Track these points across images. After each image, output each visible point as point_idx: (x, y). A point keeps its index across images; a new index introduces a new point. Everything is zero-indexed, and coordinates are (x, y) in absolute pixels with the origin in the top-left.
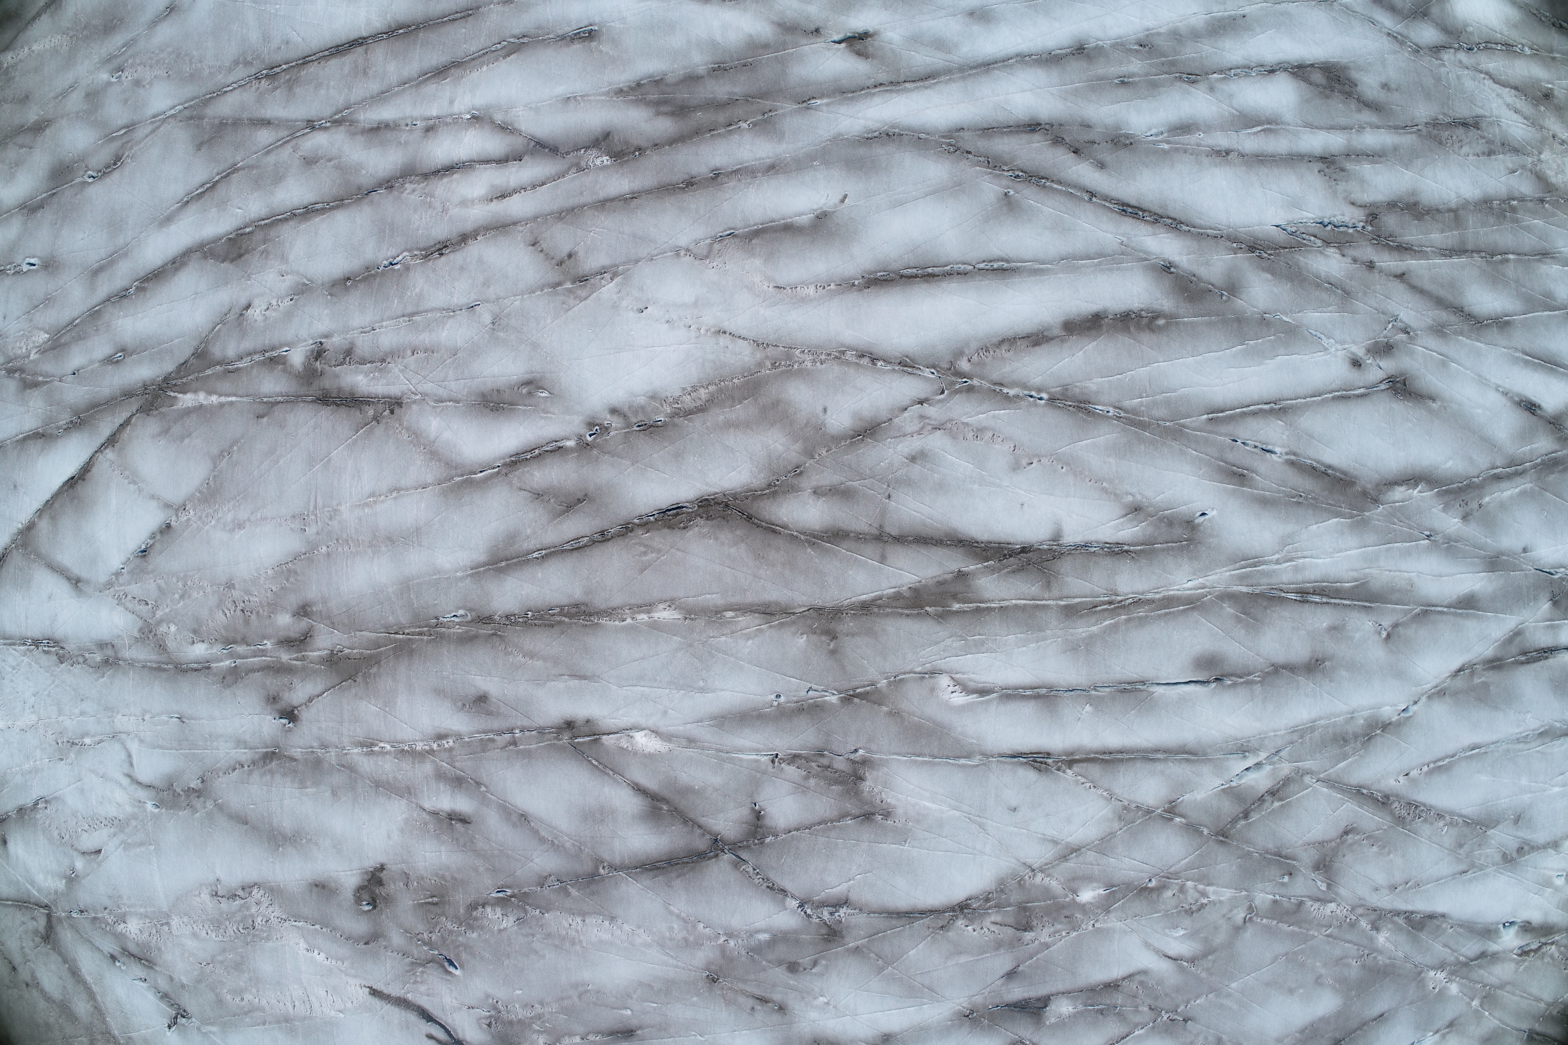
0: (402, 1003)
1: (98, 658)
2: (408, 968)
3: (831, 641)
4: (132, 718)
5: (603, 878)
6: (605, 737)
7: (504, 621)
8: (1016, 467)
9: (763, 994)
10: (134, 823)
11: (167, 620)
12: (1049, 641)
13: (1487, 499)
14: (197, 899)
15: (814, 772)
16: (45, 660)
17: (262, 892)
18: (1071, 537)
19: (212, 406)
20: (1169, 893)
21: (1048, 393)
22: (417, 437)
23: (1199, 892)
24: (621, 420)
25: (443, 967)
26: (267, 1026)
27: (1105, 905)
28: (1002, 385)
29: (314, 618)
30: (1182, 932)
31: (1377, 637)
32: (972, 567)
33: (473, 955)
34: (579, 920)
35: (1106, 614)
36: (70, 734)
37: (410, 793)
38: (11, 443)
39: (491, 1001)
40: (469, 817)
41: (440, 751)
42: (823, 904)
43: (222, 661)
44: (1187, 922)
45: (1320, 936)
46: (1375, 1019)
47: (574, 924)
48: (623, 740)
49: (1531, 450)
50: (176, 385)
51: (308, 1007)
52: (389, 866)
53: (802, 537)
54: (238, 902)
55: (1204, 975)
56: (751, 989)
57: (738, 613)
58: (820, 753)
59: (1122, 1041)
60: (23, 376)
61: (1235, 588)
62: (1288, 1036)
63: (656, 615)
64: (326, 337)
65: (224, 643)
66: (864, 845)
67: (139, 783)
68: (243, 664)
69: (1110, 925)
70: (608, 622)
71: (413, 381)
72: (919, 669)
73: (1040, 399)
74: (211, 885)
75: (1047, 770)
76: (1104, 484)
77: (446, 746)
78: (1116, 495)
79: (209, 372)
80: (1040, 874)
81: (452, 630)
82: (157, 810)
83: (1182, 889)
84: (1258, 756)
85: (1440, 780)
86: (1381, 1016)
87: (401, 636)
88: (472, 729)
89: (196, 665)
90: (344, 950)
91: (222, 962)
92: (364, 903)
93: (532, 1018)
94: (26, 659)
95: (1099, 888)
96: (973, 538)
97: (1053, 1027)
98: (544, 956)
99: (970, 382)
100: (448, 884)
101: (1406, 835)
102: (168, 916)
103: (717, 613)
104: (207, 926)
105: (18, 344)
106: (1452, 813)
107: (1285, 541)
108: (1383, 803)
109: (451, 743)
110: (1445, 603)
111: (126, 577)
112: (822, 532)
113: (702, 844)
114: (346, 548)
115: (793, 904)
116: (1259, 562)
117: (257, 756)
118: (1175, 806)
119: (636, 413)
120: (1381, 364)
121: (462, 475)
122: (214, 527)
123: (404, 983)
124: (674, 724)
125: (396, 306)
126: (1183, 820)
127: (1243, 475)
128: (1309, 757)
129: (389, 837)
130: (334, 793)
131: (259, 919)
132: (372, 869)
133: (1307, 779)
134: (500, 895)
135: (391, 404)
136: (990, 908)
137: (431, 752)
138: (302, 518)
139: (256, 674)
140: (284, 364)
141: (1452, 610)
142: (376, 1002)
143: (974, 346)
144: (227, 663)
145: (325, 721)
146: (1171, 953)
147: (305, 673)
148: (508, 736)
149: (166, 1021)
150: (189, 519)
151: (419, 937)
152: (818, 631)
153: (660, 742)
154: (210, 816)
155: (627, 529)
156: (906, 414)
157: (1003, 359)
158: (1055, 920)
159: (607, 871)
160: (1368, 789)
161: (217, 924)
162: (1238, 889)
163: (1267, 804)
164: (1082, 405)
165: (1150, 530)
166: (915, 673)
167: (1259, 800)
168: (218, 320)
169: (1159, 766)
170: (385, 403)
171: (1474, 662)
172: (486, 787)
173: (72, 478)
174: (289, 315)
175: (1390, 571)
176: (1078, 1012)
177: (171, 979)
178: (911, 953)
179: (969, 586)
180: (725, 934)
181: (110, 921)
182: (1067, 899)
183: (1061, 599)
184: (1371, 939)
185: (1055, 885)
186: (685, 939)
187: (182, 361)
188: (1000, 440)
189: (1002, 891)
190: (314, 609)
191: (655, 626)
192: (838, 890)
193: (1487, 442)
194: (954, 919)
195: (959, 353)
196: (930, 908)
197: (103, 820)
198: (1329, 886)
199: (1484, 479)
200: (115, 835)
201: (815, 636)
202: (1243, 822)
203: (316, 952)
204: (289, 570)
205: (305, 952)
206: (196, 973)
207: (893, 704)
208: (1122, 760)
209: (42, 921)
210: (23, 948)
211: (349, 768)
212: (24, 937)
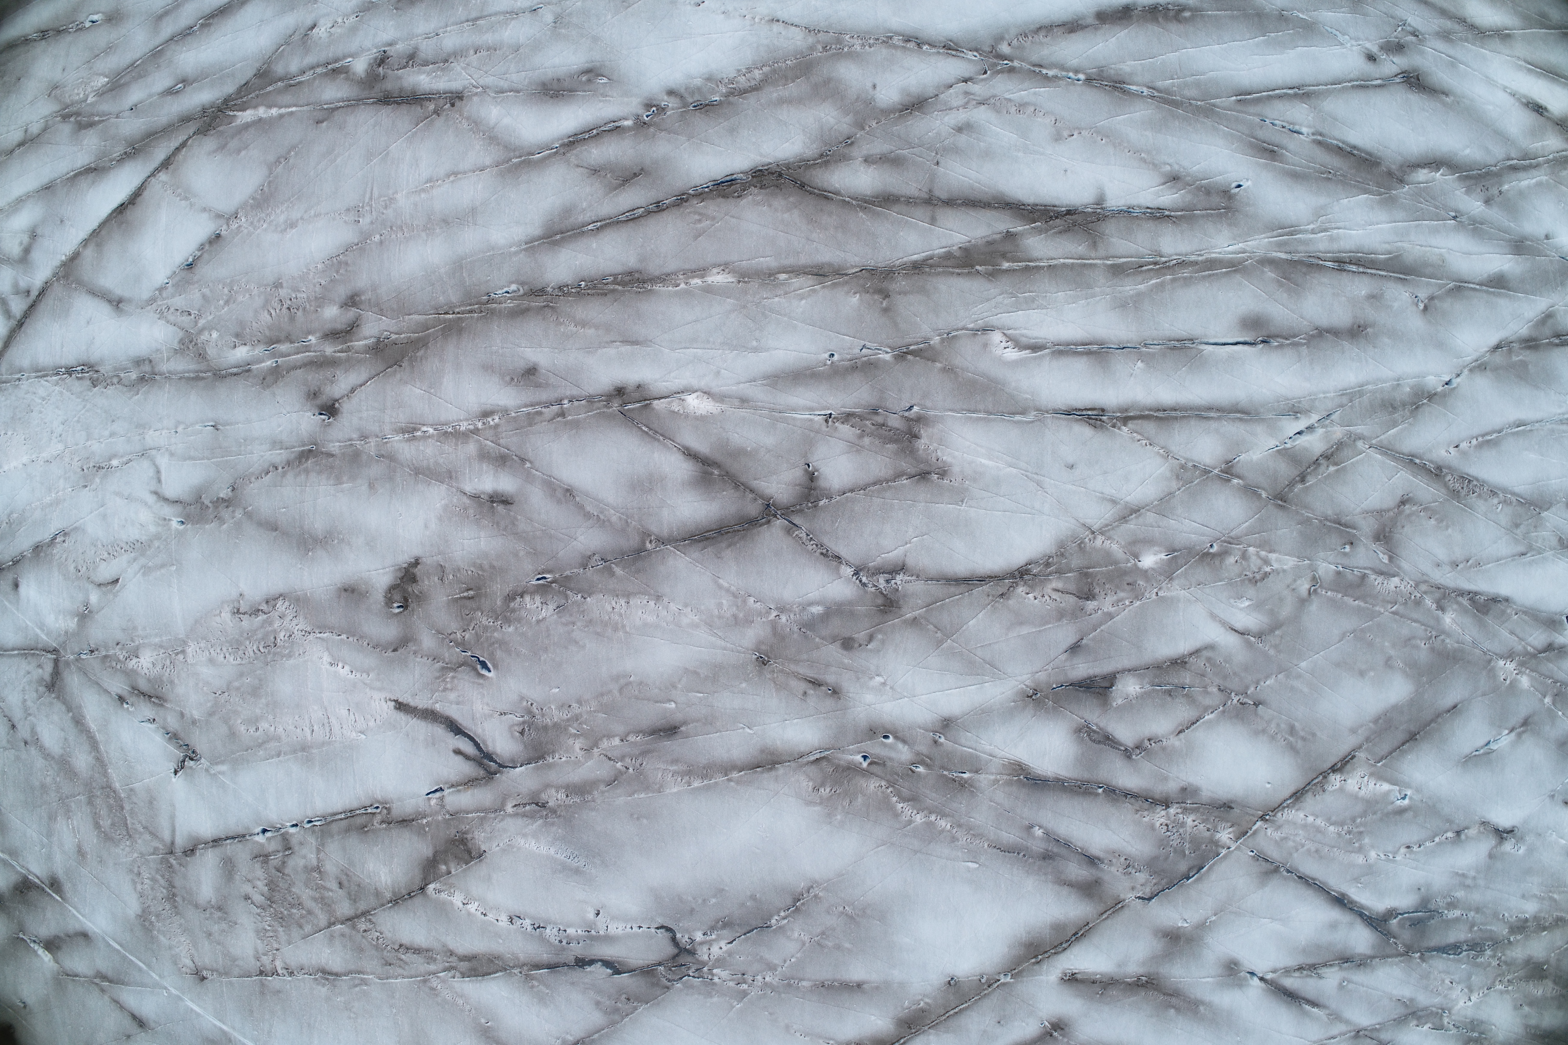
0: (430, 715)
1: (134, 376)
2: (438, 674)
3: (884, 299)
4: (164, 432)
5: (650, 553)
6: (656, 402)
7: (556, 292)
8: (1058, 138)
9: (816, 676)
10: (156, 544)
11: (209, 328)
12: (1098, 298)
13: (1506, 187)
14: (218, 619)
15: (868, 430)
16: (77, 386)
17: (287, 603)
18: (1115, 200)
19: (271, 118)
20: (1231, 560)
21: (1085, 74)
22: (476, 125)
23: (1261, 559)
24: (678, 100)
25: (475, 670)
26: (281, 758)
27: (1168, 572)
28: (1041, 66)
29: (362, 307)
30: (1247, 603)
31: (1414, 308)
32: (1019, 228)
33: (508, 652)
34: (622, 602)
35: (1152, 274)
36: (97, 458)
37: (451, 477)
38: (61, 182)
39: (525, 703)
40: (512, 497)
41: (485, 429)
42: (879, 571)
43: (263, 361)
44: (1251, 591)
45: (1387, 613)
46: (1449, 711)
47: (618, 607)
48: (674, 404)
49: (1543, 146)
50: (235, 105)
51: (328, 730)
52: (424, 559)
53: (854, 202)
54: (261, 617)
55: (1272, 652)
56: (804, 670)
57: (791, 275)
58: (875, 411)
59: (1193, 727)
60: (79, 118)
61: (1274, 254)
62: (1362, 726)
63: (710, 279)
64: (390, 45)
65: (266, 343)
66: (921, 506)
67: (166, 500)
68: (285, 362)
69: (1174, 593)
70: (662, 288)
71: (475, 76)
72: (971, 326)
73: (1078, 80)
74: (233, 602)
75: (1102, 427)
76: (1143, 155)
77: (492, 423)
78: (1155, 165)
79: (270, 88)
80: (1100, 537)
81: (503, 305)
82: (183, 526)
83: (1244, 556)
84: (1310, 417)
85: (1489, 454)
86: (1455, 707)
87: (451, 316)
88: (519, 402)
89: (235, 370)
90: (371, 660)
91: (238, 689)
92: (395, 605)
93: (568, 720)
94: (57, 388)
95: (1161, 552)
96: (1019, 201)
97: (1120, 709)
98: (584, 647)
99: (1010, 64)
100: (485, 574)
101: (1462, 509)
102: (185, 643)
103: (770, 275)
104: (224, 649)
105: (76, 91)
106: (1505, 490)
107: (1318, 213)
108: (1436, 475)
109: (497, 420)
110: (1477, 281)
111: (170, 289)
112: (873, 197)
113: (753, 509)
114: (400, 235)
115: (849, 571)
116: (1295, 231)
117: (293, 456)
118: (1232, 466)
119: (692, 94)
120: (1395, 60)
121: (520, 157)
122: (266, 230)
123: (433, 692)
124: (727, 384)
125: (461, 13)
126: (1241, 481)
127: (1273, 151)
128: (1360, 422)
129: (426, 526)
130: (371, 486)
131: (282, 634)
132: (405, 565)
133: (1360, 444)
134: (540, 582)
135: (451, 98)
136: (1050, 574)
137: (476, 431)
138: (357, 210)
139: (298, 370)
140: (346, 73)
141: (1484, 288)
142: (401, 717)
143: (1013, 32)
144: (269, 363)
145: (367, 410)
146: (1238, 626)
147: (349, 364)
148: (555, 408)
149: (172, 766)
150: (240, 226)
151: (452, 637)
152: (871, 291)
153: (712, 403)
154: (238, 525)
155: (682, 199)
156: (951, 91)
157: (1041, 43)
158: (1117, 587)
159: (654, 545)
160: (1421, 459)
161: (236, 645)
162: (1301, 557)
163: (1322, 468)
164: (1118, 85)
165: (1189, 198)
166: (967, 329)
167: (1314, 463)
168: (282, 42)
169: (1214, 425)
170: (446, 98)
171: (1511, 339)
172: (531, 462)
173: (122, 205)
174: (354, 30)
175: (1421, 246)
176: (1145, 693)
177: (182, 715)
178: (971, 623)
179: (1017, 246)
180: (777, 609)
181: (121, 657)
182: (1129, 565)
183: (1107, 258)
184: (1438, 620)
185: (1116, 549)
186: (735, 617)
187: (243, 82)
188: (1041, 114)
189: (1062, 555)
190: (363, 298)
191: (709, 290)
192: (894, 555)
193: (1501, 136)
194: (1014, 586)
195: (1000, 38)
196: (989, 573)
197: (124, 545)
198: (1391, 559)
199: (1501, 169)
200: (135, 560)
201: (868, 295)
202: (1300, 486)
203: (340, 665)
204: (340, 263)
205: (328, 666)
206: (209, 704)
207: (946, 360)
208: (1176, 418)
209: (49, 668)
210: (25, 701)
211: (388, 458)
212: (27, 688)
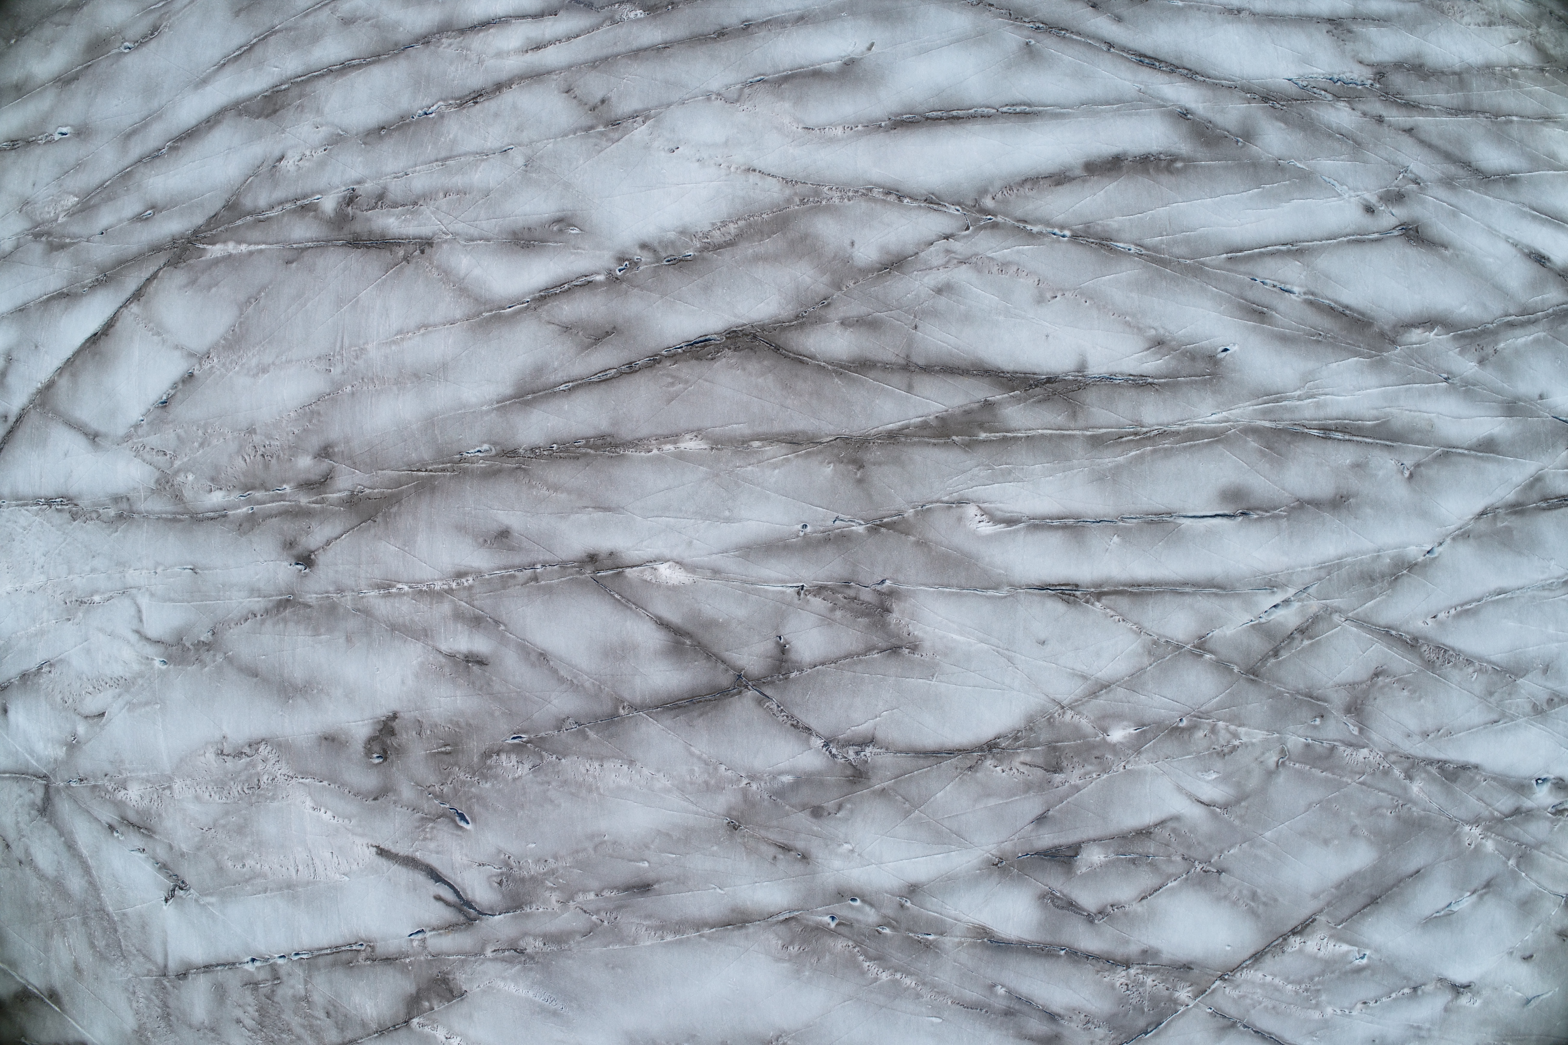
0: (410, 862)
1: (112, 512)
2: (418, 824)
3: (858, 470)
4: (144, 572)
5: (623, 719)
6: (628, 570)
7: (528, 454)
8: (1040, 300)
9: (786, 842)
10: (140, 681)
11: (184, 469)
12: (1076, 471)
13: (1502, 345)
14: (202, 758)
15: (840, 604)
16: (57, 518)
17: (269, 748)
18: (1097, 367)
19: (241, 254)
20: (1200, 734)
21: (1071, 230)
22: (446, 275)
23: (1231, 733)
24: (651, 255)
25: (454, 821)
26: (268, 894)
27: (1136, 746)
28: (1025, 222)
29: (335, 459)
30: (1214, 776)
31: (1399, 476)
32: (998, 396)
33: (486, 807)
34: (596, 764)
35: (1132, 445)
36: (79, 593)
37: (426, 635)
38: (35, 305)
39: (502, 856)
40: (487, 658)
41: (459, 589)
42: (848, 743)
43: (239, 508)
44: (1219, 764)
45: (1354, 784)
46: (1412, 876)
47: (592, 769)
48: (646, 573)
49: (1543, 299)
50: (205, 237)
51: (312, 870)
52: (402, 714)
53: (830, 367)
54: (244, 760)
55: (1237, 823)
56: (773, 836)
57: (765, 442)
58: (847, 584)
59: (1155, 894)
60: (50, 239)
61: (1259, 423)
62: (1323, 892)
63: (682, 446)
64: (359, 183)
65: (241, 489)
66: (891, 680)
67: (148, 639)
68: (261, 509)
69: (1141, 767)
70: (634, 453)
71: (445, 222)
72: (946, 498)
73: (1064, 236)
74: (217, 743)
75: (1075, 602)
76: (1127, 318)
77: (466, 584)
78: (1139, 329)
79: (239, 222)
80: (1069, 712)
81: (476, 465)
82: (165, 667)
83: (1214, 730)
84: (1286, 591)
85: (1467, 624)
86: (1418, 872)
87: (424, 473)
88: (493, 565)
89: (212, 514)
90: (352, 808)
91: (224, 826)
92: (375, 755)
93: (545, 874)
94: (38, 519)
95: (1130, 727)
96: (999, 368)
97: (1084, 876)
98: (559, 806)
99: (994, 219)
100: (462, 731)
101: (1436, 680)
102: (171, 779)
103: (743, 442)
104: (210, 788)
105: (46, 209)
106: (1481, 659)
107: (1307, 377)
108: (1412, 646)
109: (471, 581)
110: (1466, 445)
111: (145, 428)
112: (849, 362)
113: (725, 680)
114: (371, 387)
115: (819, 743)
116: (1281, 398)
117: (271, 604)
118: (1205, 642)
119: (666, 247)
120: (1394, 211)
121: (491, 311)
122: (238, 373)
123: (413, 841)
124: (698, 555)
125: (430, 151)
126: (1213, 656)
127: (1262, 313)
128: (1337, 595)
129: (403, 682)
130: (348, 639)
131: (265, 777)
132: (384, 719)
133: (1336, 617)
134: (516, 741)
135: (421, 244)
136: (1018, 748)
137: (450, 591)
138: (328, 359)
139: (274, 519)
140: (315, 211)
141: (1473, 452)
142: (383, 862)
143: (998, 184)
144: (245, 509)
145: (342, 564)
146: (1205, 798)
147: (323, 516)
148: (529, 572)
149: (163, 894)
150: (212, 367)
151: (431, 789)
152: (845, 460)
153: (684, 574)
154: (219, 669)
155: (655, 361)
156: (932, 248)
157: (1027, 197)
158: (1085, 760)
159: (626, 712)
160: (1397, 630)
161: (221, 785)
162: (1271, 731)
163: (1296, 642)
164: (1104, 242)
165: (1173, 363)
166: (942, 502)
167: (1288, 637)
168: (251, 173)
169: (1188, 600)
170: (415, 244)
171: (1497, 505)
172: (505, 625)
173: (95, 334)
174: (322, 164)
175: (1411, 411)
176: (1109, 862)
177: (171, 847)
178: (938, 795)
179: (995, 416)
180: (748, 777)
181: (110, 788)
182: (1098, 739)
183: (1087, 429)
184: (1405, 789)
185: (1085, 723)
186: (707, 783)
187: (212, 214)
188: (1024, 274)
189: (1031, 729)
190: (336, 450)
191: (681, 457)
192: (864, 728)
193: (1499, 290)
194: (982, 759)
195: (984, 192)
196: (957, 747)
197: (108, 681)
198: (1361, 730)
199: (1498, 326)
200: (120, 696)
201: (842, 465)
202: (1273, 660)
203: (323, 810)
204: (312, 412)
205: (311, 811)
206: (196, 839)
207: (920, 533)
208: (1150, 593)
209: (40, 793)
210: (18, 823)
211: (365, 612)
212: (20, 810)
